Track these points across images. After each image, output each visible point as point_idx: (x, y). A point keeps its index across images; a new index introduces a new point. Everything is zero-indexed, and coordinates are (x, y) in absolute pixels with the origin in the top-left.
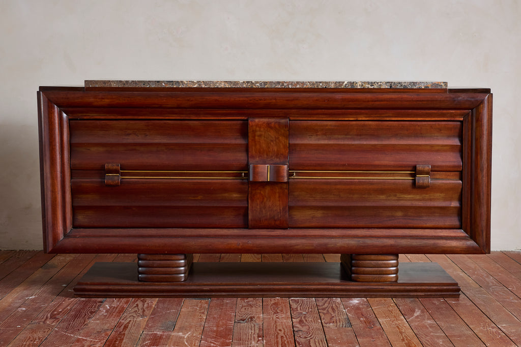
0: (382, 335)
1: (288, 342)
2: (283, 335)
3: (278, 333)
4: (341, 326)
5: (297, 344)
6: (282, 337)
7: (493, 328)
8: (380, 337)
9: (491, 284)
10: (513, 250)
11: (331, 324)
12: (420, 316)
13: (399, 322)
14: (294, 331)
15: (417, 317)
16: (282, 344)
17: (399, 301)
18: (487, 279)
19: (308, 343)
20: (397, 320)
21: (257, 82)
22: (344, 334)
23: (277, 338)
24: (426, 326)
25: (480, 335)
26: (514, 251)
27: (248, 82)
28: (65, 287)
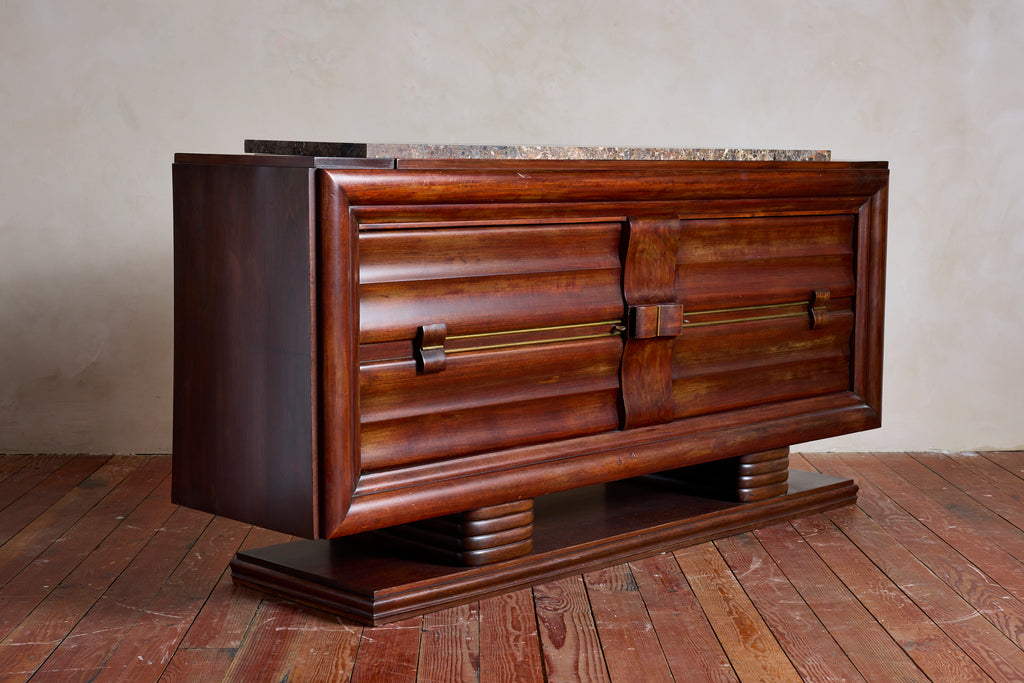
0: (693, 604)
1: (523, 618)
2: (515, 605)
3: (506, 602)
4: (619, 588)
5: (540, 622)
6: (513, 608)
7: (890, 590)
8: (689, 607)
9: (887, 512)
10: (927, 450)
11: (601, 585)
12: (762, 569)
13: (724, 580)
14: (534, 598)
15: (756, 571)
16: (513, 622)
17: (722, 543)
18: (881, 503)
19: (560, 620)
20: (719, 577)
21: (621, 150)
22: (624, 602)
23: (504, 610)
24: (771, 587)
25: (868, 602)
26: (929, 453)
27: (610, 149)
28: (122, 520)
